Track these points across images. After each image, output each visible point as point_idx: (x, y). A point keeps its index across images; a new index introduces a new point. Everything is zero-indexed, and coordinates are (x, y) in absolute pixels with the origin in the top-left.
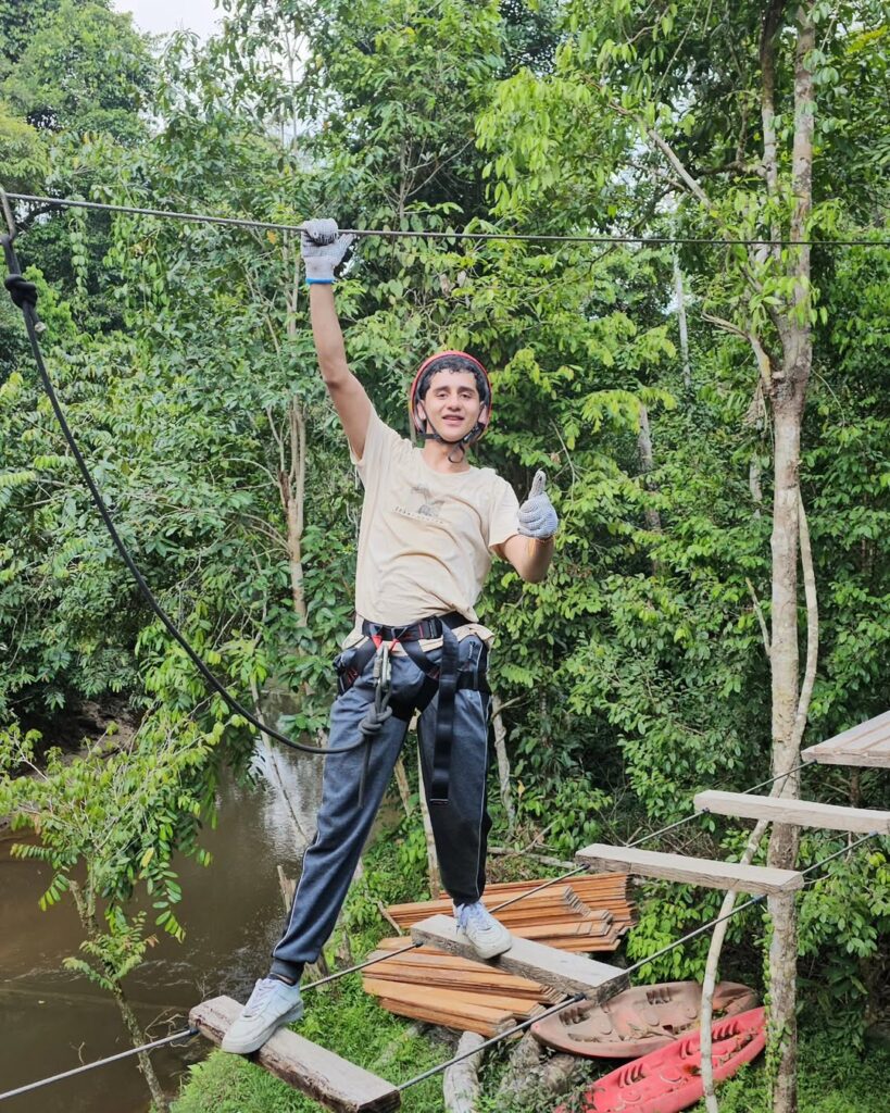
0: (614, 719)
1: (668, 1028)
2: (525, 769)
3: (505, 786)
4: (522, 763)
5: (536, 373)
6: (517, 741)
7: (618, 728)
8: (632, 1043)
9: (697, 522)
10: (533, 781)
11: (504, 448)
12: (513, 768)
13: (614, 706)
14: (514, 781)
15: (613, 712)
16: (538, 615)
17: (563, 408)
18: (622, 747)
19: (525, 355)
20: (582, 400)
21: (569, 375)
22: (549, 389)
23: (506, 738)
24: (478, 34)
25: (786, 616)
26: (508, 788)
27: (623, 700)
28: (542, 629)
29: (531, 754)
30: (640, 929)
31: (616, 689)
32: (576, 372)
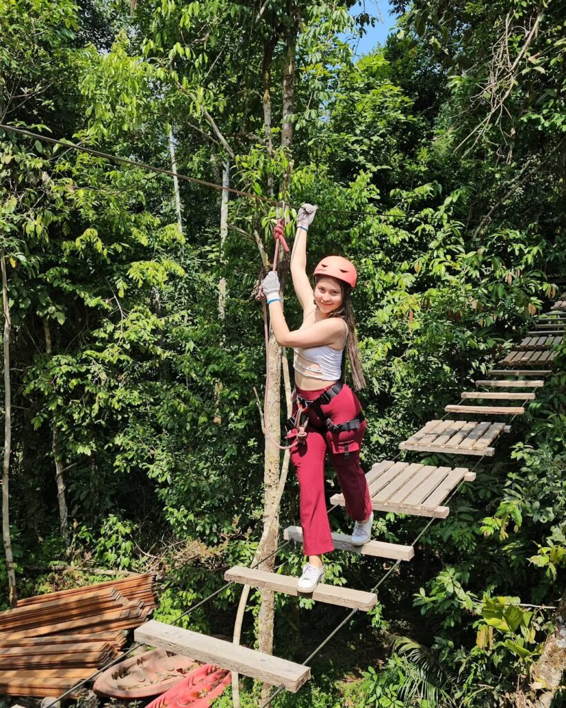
0: (150, 475)
1: (180, 670)
2: (79, 511)
3: (64, 523)
4: (76, 507)
5: (99, 245)
6: (74, 492)
7: (154, 480)
8: (159, 684)
9: (214, 350)
10: (84, 519)
11: (74, 293)
12: (69, 512)
13: (151, 467)
14: (70, 520)
15: (151, 470)
16: (96, 407)
17: (115, 269)
18: (158, 493)
19: (91, 233)
20: (127, 266)
21: (120, 249)
22: (106, 257)
23: (65, 491)
24: (63, 14)
25: (274, 410)
26: (66, 524)
27: (157, 462)
28: (97, 417)
29: (83, 501)
30: (161, 609)
31: (153, 455)
32: (123, 247)
